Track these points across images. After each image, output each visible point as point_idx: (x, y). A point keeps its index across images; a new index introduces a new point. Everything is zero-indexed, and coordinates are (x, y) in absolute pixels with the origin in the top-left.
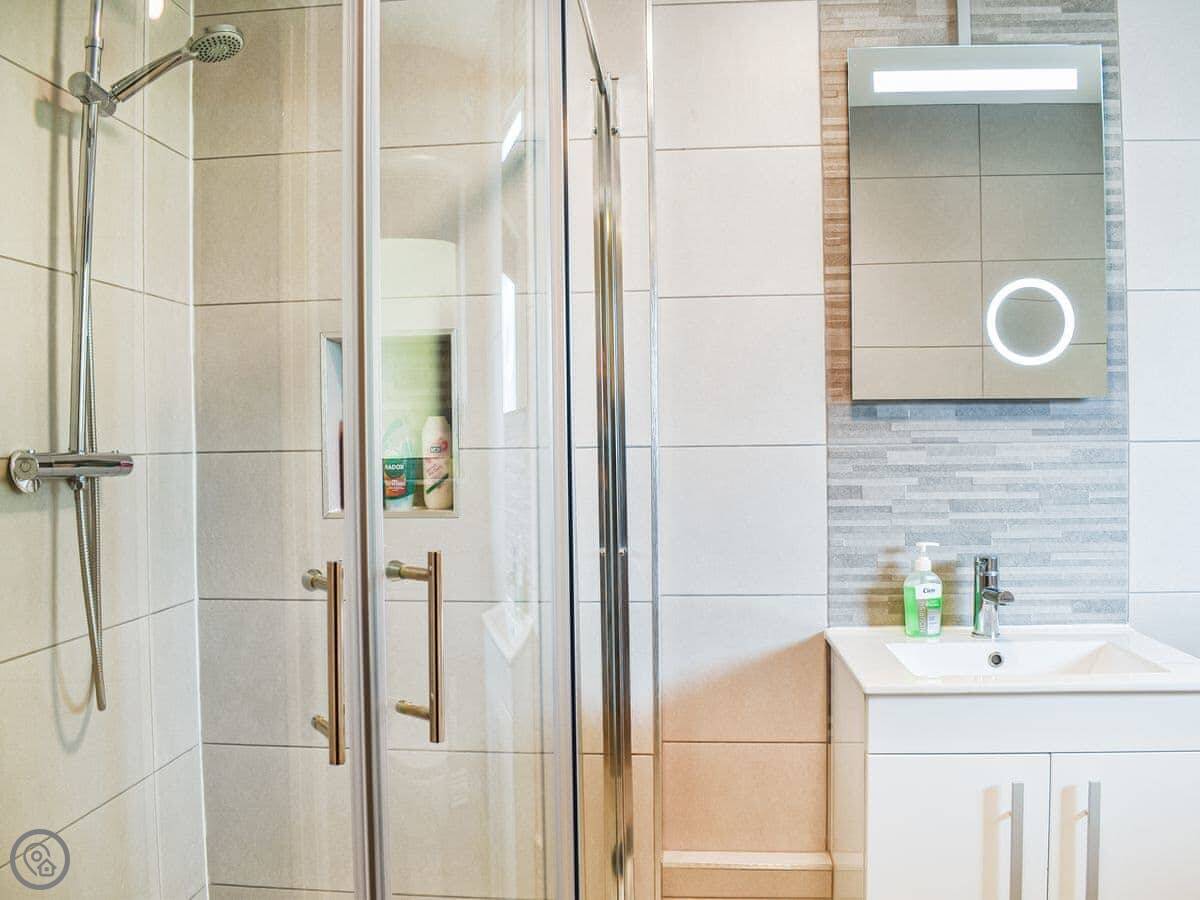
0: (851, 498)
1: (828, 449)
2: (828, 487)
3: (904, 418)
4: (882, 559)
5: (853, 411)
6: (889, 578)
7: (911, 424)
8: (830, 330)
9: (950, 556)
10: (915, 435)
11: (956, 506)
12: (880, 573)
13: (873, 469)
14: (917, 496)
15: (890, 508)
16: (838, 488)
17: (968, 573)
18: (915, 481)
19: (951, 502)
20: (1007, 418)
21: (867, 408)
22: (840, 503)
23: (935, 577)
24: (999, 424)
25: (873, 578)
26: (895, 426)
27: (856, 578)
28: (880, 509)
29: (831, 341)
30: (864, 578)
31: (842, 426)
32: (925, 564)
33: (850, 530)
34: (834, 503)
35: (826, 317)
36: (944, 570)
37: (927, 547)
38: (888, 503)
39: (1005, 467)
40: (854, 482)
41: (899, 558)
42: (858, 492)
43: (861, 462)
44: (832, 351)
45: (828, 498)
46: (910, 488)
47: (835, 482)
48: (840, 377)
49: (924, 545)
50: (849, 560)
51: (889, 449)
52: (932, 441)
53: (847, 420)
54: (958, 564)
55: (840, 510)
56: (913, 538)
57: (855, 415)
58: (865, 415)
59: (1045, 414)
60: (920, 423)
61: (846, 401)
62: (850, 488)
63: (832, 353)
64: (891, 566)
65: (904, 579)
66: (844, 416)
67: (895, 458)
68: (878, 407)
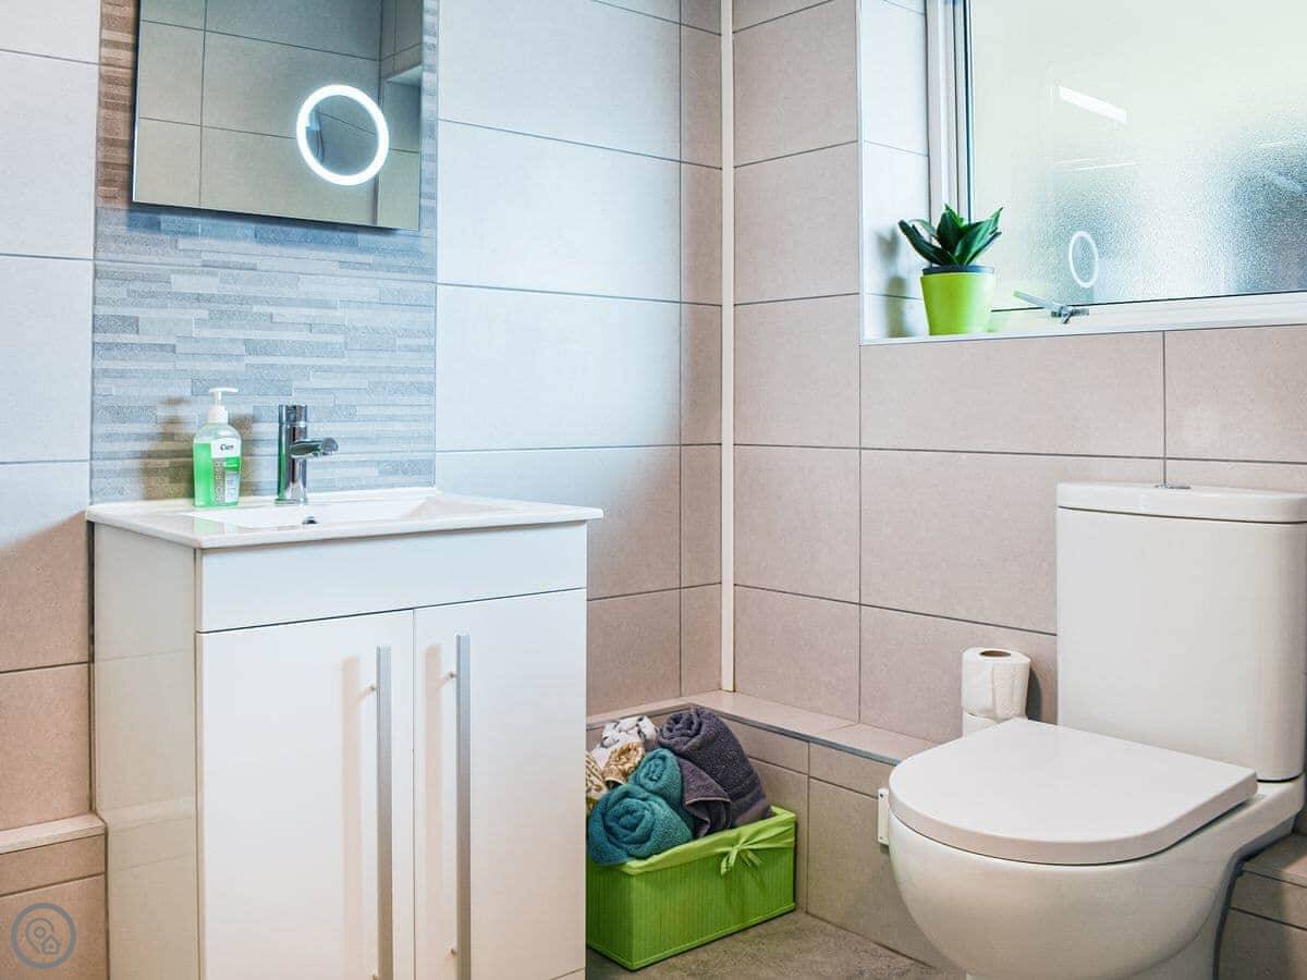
0: (124, 332)
1: (95, 265)
2: (94, 316)
3: (195, 234)
4: (163, 412)
5: (130, 219)
6: (168, 436)
7: (206, 242)
8: (104, 111)
9: (246, 410)
10: (206, 257)
11: (252, 347)
12: (161, 430)
13: (153, 295)
14: (207, 333)
15: (174, 346)
16: (107, 318)
17: (269, 430)
18: (204, 314)
19: (246, 342)
20: (313, 245)
21: (148, 215)
22: (110, 338)
23: (232, 431)
24: (304, 252)
25: (150, 437)
26: (183, 243)
27: (127, 437)
28: (162, 347)
29: (104, 125)
30: (139, 437)
31: (116, 238)
32: (221, 414)
33: (122, 374)
34: (99, 338)
35: (100, 93)
36: (240, 424)
37: (224, 394)
38: (172, 341)
39: (308, 303)
40: (128, 312)
41: (183, 412)
42: (133, 324)
43: (138, 286)
44: (106, 140)
45: (94, 330)
46: (201, 322)
47: (102, 310)
48: (116, 174)
49: (219, 391)
50: (119, 413)
51: (174, 272)
52: (226, 266)
53: (122, 230)
54: (254, 419)
55: (109, 347)
56: (202, 388)
57: (131, 225)
58: (145, 227)
59: (353, 245)
60: (213, 242)
61: (121, 205)
62: (123, 319)
63: (106, 142)
64: (173, 421)
65: (191, 438)
66: (117, 224)
67: (181, 283)
68: (164, 218)
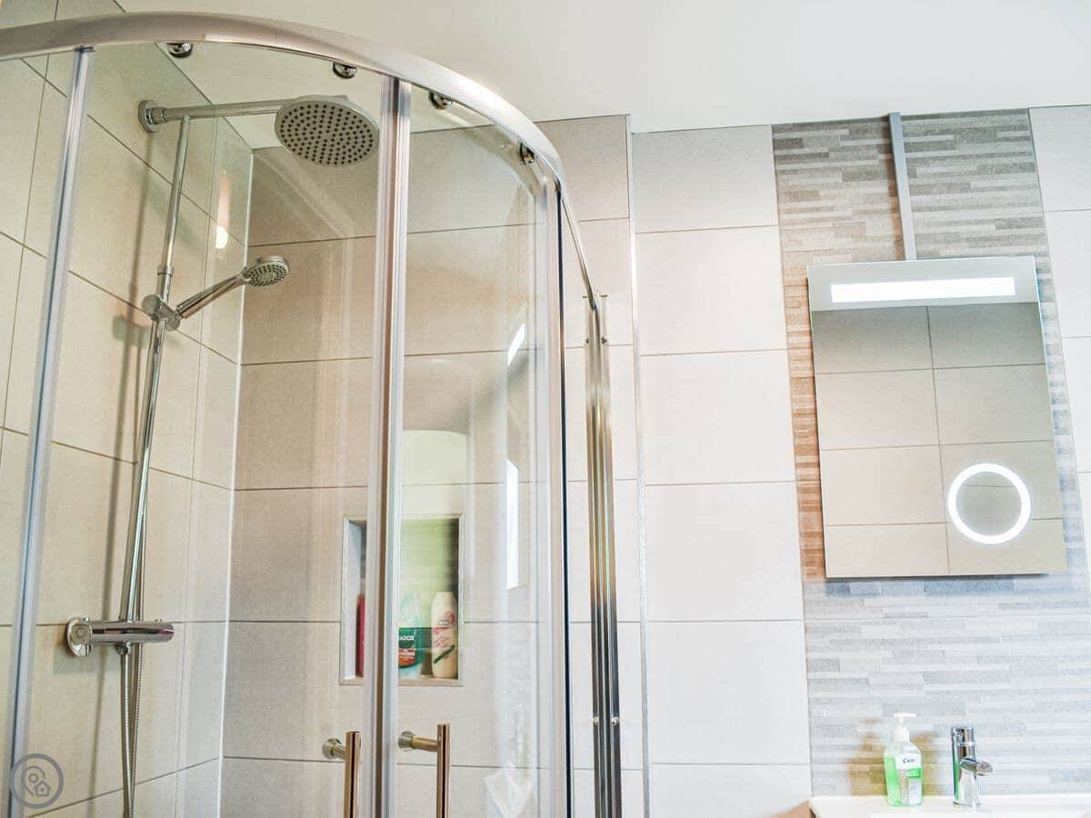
0: (829, 670)
1: (805, 623)
2: (807, 660)
3: (875, 594)
4: (862, 729)
5: (828, 588)
6: (868, 748)
7: (885, 600)
8: (802, 514)
9: (928, 727)
10: (886, 611)
11: (930, 678)
12: (861, 743)
13: (848, 642)
14: (892, 668)
15: (867, 679)
16: (816, 661)
17: (945, 743)
18: (888, 654)
19: (925, 674)
20: (972, 593)
21: (840, 585)
22: (818, 675)
23: (914, 748)
24: (966, 599)
25: (854, 748)
26: (868, 601)
27: (837, 748)
28: (858, 681)
29: (804, 523)
30: (845, 748)
31: (818, 603)
32: (904, 734)
33: (830, 701)
34: (812, 675)
35: (798, 501)
36: (921, 740)
37: (904, 718)
38: (864, 675)
39: (976, 640)
40: (829, 655)
41: (877, 729)
42: (835, 665)
43: (836, 636)
44: (806, 533)
45: (808, 670)
46: (885, 661)
47: (814, 655)
48: (814, 557)
49: (901, 716)
50: (830, 730)
51: (863, 624)
52: (903, 616)
53: (823, 596)
54: (936, 735)
55: (819, 681)
56: (890, 709)
57: (829, 593)
58: (839, 592)
59: (1010, 589)
60: (891, 598)
61: (822, 579)
62: (828, 661)
63: (806, 535)
64: (870, 736)
65: (883, 749)
66: (819, 593)
67: (869, 632)
68: (852, 585)
